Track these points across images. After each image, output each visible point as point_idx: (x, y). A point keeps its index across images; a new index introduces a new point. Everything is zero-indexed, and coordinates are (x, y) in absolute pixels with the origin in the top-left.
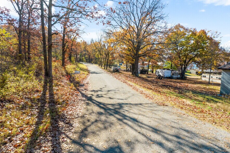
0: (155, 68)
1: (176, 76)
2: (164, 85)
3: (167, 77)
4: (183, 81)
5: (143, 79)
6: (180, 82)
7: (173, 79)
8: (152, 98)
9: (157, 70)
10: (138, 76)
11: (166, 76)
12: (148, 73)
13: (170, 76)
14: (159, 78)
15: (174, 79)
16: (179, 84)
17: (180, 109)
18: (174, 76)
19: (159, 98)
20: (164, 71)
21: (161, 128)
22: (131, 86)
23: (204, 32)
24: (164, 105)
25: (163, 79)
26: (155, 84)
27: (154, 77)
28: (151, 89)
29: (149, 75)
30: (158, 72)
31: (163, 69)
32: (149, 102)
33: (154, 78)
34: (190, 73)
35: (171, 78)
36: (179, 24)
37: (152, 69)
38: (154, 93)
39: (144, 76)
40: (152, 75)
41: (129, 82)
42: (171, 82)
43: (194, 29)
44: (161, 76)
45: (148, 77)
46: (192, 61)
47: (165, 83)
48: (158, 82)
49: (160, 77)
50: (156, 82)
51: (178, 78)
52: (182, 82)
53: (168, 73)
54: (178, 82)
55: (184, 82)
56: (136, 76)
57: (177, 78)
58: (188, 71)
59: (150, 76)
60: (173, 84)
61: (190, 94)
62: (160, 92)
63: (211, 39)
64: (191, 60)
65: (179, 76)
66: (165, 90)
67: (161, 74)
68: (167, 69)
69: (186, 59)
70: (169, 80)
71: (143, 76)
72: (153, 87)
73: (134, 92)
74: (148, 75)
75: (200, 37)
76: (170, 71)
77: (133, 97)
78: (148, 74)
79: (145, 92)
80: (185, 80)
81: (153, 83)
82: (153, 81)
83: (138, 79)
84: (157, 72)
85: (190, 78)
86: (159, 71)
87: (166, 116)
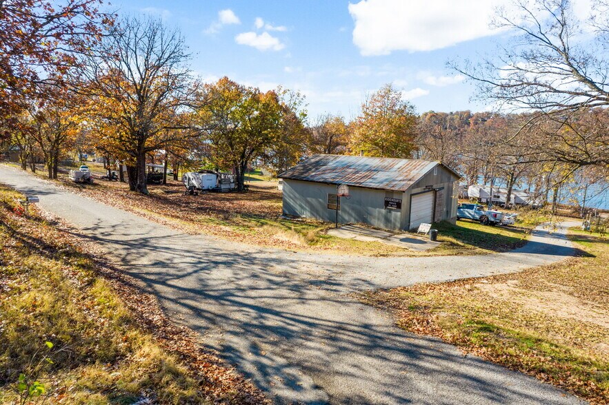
0: (180, 167)
1: (227, 186)
2: (201, 209)
3: (209, 190)
4: (240, 196)
5: (158, 199)
6: (232, 200)
7: (221, 192)
8: (182, 229)
9: (186, 175)
10: (146, 194)
11: (205, 188)
12: (165, 181)
13: (214, 186)
14: (192, 193)
15: (223, 193)
16: (230, 203)
17: (213, 235)
18: (223, 187)
19: (190, 227)
20: (201, 176)
21: (192, 249)
22: (144, 215)
23: (274, 96)
24: (196, 234)
25: (201, 194)
26: (184, 207)
27: (181, 192)
28: (178, 217)
29: (167, 185)
30: (189, 179)
31: (200, 172)
32: (179, 233)
33: (180, 195)
34: (261, 174)
35: (216, 190)
36: (226, 78)
37: (175, 170)
38: (183, 222)
39: (159, 190)
40: (175, 185)
41: (137, 209)
42: (215, 199)
43: (256, 90)
44: (195, 187)
45: (168, 192)
46: (257, 155)
47: (202, 204)
48: (189, 203)
49: (192, 191)
50: (185, 203)
51: (231, 191)
52: (237, 199)
53: (210, 181)
54: (228, 200)
55: (241, 199)
56: (143, 193)
57: (230, 189)
58: (257, 170)
59: (171, 188)
60: (217, 203)
61: (239, 219)
62: (192, 220)
63: (286, 110)
64: (255, 152)
65: (233, 186)
66: (201, 217)
67: (194, 182)
68: (208, 172)
69: (245, 150)
70: (212, 195)
71: (155, 191)
72: (180, 215)
73: (152, 223)
74: (166, 187)
75: (266, 106)
76: (214, 176)
77: (155, 230)
78: (165, 183)
79: (171, 223)
80: (244, 193)
81: (180, 206)
82: (180, 201)
83: (149, 201)
84: (186, 177)
85: (257, 187)
86: (191, 177)
87: (197, 242)
